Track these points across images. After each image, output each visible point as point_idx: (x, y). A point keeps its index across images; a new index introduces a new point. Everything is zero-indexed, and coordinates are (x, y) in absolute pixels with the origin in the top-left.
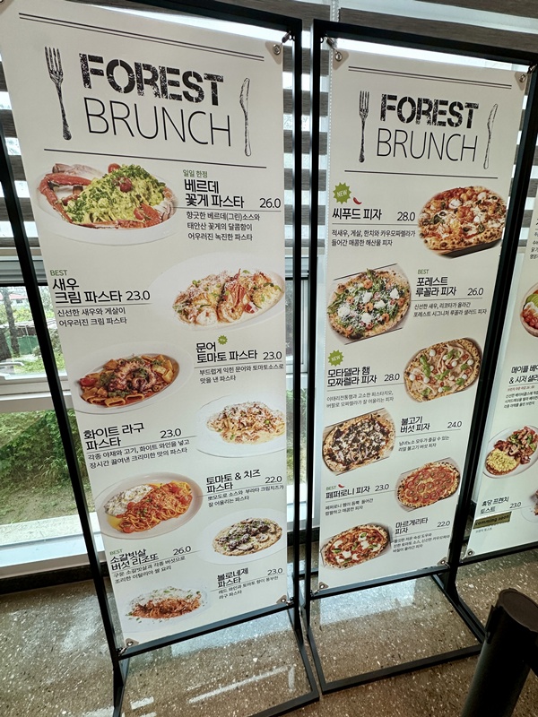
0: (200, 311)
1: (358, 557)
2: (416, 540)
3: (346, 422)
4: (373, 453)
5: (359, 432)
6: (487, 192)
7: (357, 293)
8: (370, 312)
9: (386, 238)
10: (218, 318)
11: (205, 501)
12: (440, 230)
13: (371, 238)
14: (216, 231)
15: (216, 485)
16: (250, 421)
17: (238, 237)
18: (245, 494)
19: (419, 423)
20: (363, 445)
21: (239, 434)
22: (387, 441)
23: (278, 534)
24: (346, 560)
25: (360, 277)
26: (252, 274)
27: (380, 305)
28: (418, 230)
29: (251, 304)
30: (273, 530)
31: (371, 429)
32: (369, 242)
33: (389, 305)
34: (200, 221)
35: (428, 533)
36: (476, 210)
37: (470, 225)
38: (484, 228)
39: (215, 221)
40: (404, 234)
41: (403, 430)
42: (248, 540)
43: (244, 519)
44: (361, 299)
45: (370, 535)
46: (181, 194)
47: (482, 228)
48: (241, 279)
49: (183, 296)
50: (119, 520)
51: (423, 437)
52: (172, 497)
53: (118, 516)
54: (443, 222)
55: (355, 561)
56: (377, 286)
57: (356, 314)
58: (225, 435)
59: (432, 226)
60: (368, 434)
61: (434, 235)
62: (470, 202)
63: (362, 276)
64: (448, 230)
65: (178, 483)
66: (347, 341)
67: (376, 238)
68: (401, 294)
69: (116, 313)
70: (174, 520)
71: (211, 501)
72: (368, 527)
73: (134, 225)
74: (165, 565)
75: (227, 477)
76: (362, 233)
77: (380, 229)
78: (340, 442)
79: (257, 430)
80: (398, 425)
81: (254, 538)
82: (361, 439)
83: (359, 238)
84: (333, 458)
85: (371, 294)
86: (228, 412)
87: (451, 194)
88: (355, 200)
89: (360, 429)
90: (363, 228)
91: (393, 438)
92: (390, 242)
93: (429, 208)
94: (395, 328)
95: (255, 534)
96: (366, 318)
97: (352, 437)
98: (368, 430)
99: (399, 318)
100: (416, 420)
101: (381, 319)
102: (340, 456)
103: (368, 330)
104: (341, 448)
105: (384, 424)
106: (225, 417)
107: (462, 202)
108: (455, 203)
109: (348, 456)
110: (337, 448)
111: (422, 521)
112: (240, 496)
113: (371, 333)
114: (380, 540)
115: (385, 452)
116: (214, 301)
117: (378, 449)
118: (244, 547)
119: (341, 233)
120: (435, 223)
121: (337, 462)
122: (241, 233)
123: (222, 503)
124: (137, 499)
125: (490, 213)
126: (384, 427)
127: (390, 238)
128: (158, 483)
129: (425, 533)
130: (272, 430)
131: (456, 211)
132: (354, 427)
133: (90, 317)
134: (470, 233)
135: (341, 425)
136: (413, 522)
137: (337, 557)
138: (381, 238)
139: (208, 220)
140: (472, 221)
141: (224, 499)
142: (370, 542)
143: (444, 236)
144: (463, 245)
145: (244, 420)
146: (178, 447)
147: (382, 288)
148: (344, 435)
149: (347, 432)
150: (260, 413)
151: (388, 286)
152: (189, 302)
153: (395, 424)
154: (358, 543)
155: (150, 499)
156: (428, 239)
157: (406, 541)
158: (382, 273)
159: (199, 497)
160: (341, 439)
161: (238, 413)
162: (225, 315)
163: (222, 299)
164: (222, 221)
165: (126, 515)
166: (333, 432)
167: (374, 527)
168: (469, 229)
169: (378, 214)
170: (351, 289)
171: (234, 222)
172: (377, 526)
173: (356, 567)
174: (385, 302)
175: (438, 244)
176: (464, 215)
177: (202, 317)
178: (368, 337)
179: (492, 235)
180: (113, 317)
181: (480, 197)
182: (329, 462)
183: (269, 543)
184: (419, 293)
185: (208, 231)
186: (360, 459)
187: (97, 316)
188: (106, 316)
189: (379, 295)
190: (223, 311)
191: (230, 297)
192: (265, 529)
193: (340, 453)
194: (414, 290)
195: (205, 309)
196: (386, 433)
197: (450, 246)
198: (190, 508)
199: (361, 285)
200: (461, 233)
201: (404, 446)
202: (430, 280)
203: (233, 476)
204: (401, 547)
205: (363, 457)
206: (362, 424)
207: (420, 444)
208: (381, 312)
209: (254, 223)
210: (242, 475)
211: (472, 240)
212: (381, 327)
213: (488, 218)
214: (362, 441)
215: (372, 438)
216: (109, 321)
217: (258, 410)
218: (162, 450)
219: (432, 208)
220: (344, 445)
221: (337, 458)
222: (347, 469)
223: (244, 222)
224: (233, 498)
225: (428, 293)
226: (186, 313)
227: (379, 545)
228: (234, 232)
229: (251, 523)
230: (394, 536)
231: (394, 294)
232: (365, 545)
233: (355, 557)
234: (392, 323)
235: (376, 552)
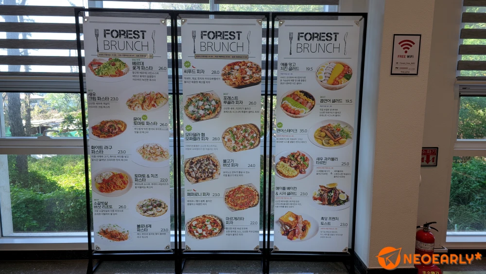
0: (135, 106)
1: (206, 233)
2: (239, 230)
3: (195, 157)
4: (210, 175)
5: (202, 164)
6: (251, 63)
7: (196, 101)
8: (203, 110)
9: (207, 80)
10: (142, 108)
11: (134, 184)
12: (231, 77)
13: (200, 80)
14: (142, 78)
15: (139, 178)
16: (154, 152)
17: (150, 80)
18: (151, 185)
19: (232, 163)
20: (204, 170)
21: (149, 156)
22: (216, 170)
23: (166, 209)
24: (200, 234)
25: (197, 95)
26: (156, 93)
27: (207, 107)
28: (222, 78)
29: (155, 104)
30: (163, 206)
31: (208, 162)
32: (200, 82)
33: (211, 107)
34: (137, 75)
35: (246, 227)
36: (247, 70)
37: (245, 75)
38: (252, 77)
39: (143, 75)
40: (215, 79)
41: (224, 165)
42: (152, 209)
43: (150, 198)
44: (198, 104)
45: (212, 221)
46: (131, 66)
47: (251, 77)
48: (151, 95)
49: (130, 100)
50: (99, 185)
51: (236, 170)
52: (120, 180)
53: (99, 184)
54: (232, 74)
55: (204, 236)
56: (205, 99)
57: (196, 110)
58: (143, 156)
59: (227, 76)
60: (206, 165)
61: (229, 79)
62: (244, 67)
63: (198, 95)
64: (235, 77)
65: (123, 174)
66: (193, 121)
67: (203, 80)
68: (217, 103)
69: (106, 104)
70: (120, 191)
71: (136, 186)
72: (210, 217)
73: (115, 76)
74: (115, 212)
75: (143, 175)
76: (197, 79)
77: (204, 77)
78: (192, 167)
79: (157, 156)
80: (221, 163)
81: (154, 209)
82: (203, 167)
83: (196, 80)
84: (190, 175)
85: (202, 102)
86: (145, 147)
87: (235, 64)
88: (193, 67)
89: (202, 162)
90: (197, 77)
91: (219, 168)
92: (209, 82)
93: (225, 69)
94: (215, 117)
95: (155, 207)
96: (202, 112)
97: (198, 165)
98: (206, 163)
99: (217, 113)
100: (231, 161)
101: (208, 113)
102: (193, 174)
103: (202, 117)
104: (193, 170)
105: (214, 161)
106: (144, 148)
107: (240, 67)
108: (237, 67)
109: (197, 175)
110: (191, 170)
111: (241, 219)
112: (149, 186)
113: (204, 118)
114: (217, 226)
115: (216, 175)
116: (141, 102)
117: (212, 173)
118: (150, 212)
119: (188, 78)
120: (229, 75)
121: (192, 177)
122: (152, 78)
123: (141, 187)
124: (107, 178)
125: (254, 71)
126: (214, 162)
127: (209, 80)
128: (116, 172)
129: (244, 227)
130: (163, 156)
131: (238, 70)
132: (199, 161)
133: (98, 105)
134: (246, 79)
135: (193, 159)
136: (236, 219)
137: (195, 232)
138: (206, 80)
139: (140, 74)
140: (246, 74)
141: (142, 186)
142: (213, 226)
143: (234, 80)
144: (243, 84)
145: (151, 151)
146: (124, 158)
147: (208, 100)
148: (194, 164)
149: (196, 162)
150: (158, 148)
151: (210, 99)
152: (132, 102)
153: (220, 162)
154: (206, 225)
155: (112, 178)
156: (226, 81)
157: (233, 230)
158: (207, 94)
159: (131, 182)
160: (193, 166)
161: (149, 147)
162: (145, 107)
163: (144, 101)
164: (145, 75)
165: (102, 184)
166: (189, 162)
167: (214, 217)
168: (245, 77)
169: (203, 71)
170: (194, 100)
171: (149, 75)
172: (215, 217)
173: (205, 240)
174: (210, 106)
175: (231, 83)
176: (242, 72)
177: (136, 108)
178: (203, 120)
179: (256, 80)
180: (106, 106)
181: (248, 65)
182: (188, 177)
183: (162, 213)
184: (225, 102)
185: (140, 78)
186: (203, 177)
187: (100, 105)
188: (103, 105)
189: (206, 103)
190: (144, 106)
191: (147, 101)
192: (160, 205)
193: (193, 173)
194: (222, 101)
195: (138, 105)
196: (216, 166)
197: (237, 84)
198: (127, 186)
199: (198, 99)
200: (241, 79)
201: (226, 174)
202: (230, 98)
203: (146, 176)
204: (230, 233)
205: (205, 176)
206: (203, 160)
207: (234, 174)
208: (208, 110)
209: (157, 75)
210: (150, 176)
211: (247, 82)
212: (208, 116)
213: (253, 73)
214: (204, 168)
215: (209, 167)
216: (104, 107)
217: (157, 147)
218: (118, 158)
219: (227, 69)
220: (195, 169)
221: (192, 175)
222: (197, 182)
223: (153, 75)
224: (145, 186)
225: (229, 103)
226: (130, 106)
227: (218, 229)
228: (149, 78)
229: (153, 200)
230: (226, 226)
231: (213, 103)
232: (210, 227)
233: (204, 233)
234: (213, 115)
235: (216, 233)
